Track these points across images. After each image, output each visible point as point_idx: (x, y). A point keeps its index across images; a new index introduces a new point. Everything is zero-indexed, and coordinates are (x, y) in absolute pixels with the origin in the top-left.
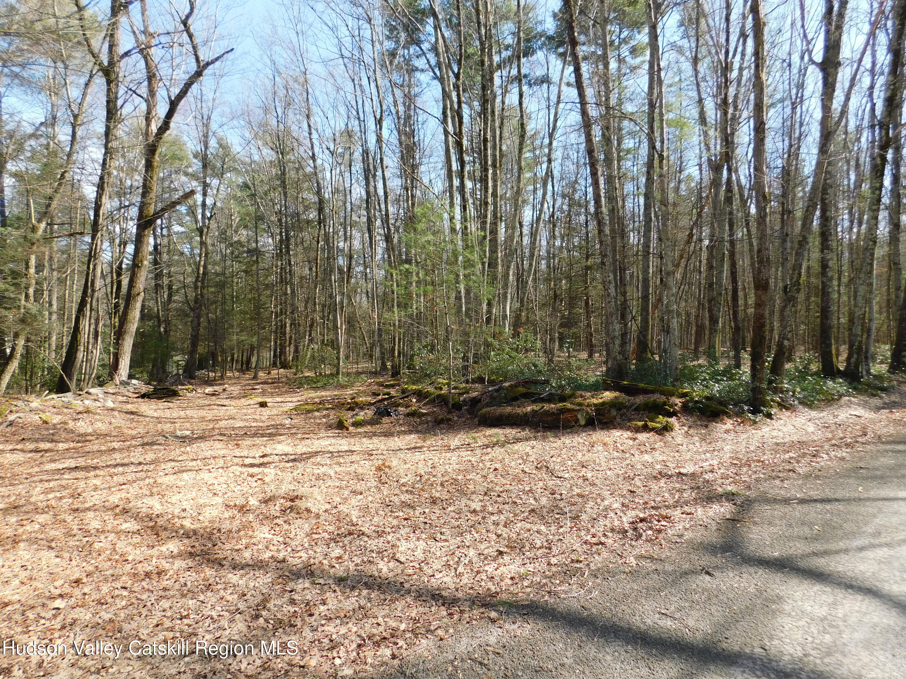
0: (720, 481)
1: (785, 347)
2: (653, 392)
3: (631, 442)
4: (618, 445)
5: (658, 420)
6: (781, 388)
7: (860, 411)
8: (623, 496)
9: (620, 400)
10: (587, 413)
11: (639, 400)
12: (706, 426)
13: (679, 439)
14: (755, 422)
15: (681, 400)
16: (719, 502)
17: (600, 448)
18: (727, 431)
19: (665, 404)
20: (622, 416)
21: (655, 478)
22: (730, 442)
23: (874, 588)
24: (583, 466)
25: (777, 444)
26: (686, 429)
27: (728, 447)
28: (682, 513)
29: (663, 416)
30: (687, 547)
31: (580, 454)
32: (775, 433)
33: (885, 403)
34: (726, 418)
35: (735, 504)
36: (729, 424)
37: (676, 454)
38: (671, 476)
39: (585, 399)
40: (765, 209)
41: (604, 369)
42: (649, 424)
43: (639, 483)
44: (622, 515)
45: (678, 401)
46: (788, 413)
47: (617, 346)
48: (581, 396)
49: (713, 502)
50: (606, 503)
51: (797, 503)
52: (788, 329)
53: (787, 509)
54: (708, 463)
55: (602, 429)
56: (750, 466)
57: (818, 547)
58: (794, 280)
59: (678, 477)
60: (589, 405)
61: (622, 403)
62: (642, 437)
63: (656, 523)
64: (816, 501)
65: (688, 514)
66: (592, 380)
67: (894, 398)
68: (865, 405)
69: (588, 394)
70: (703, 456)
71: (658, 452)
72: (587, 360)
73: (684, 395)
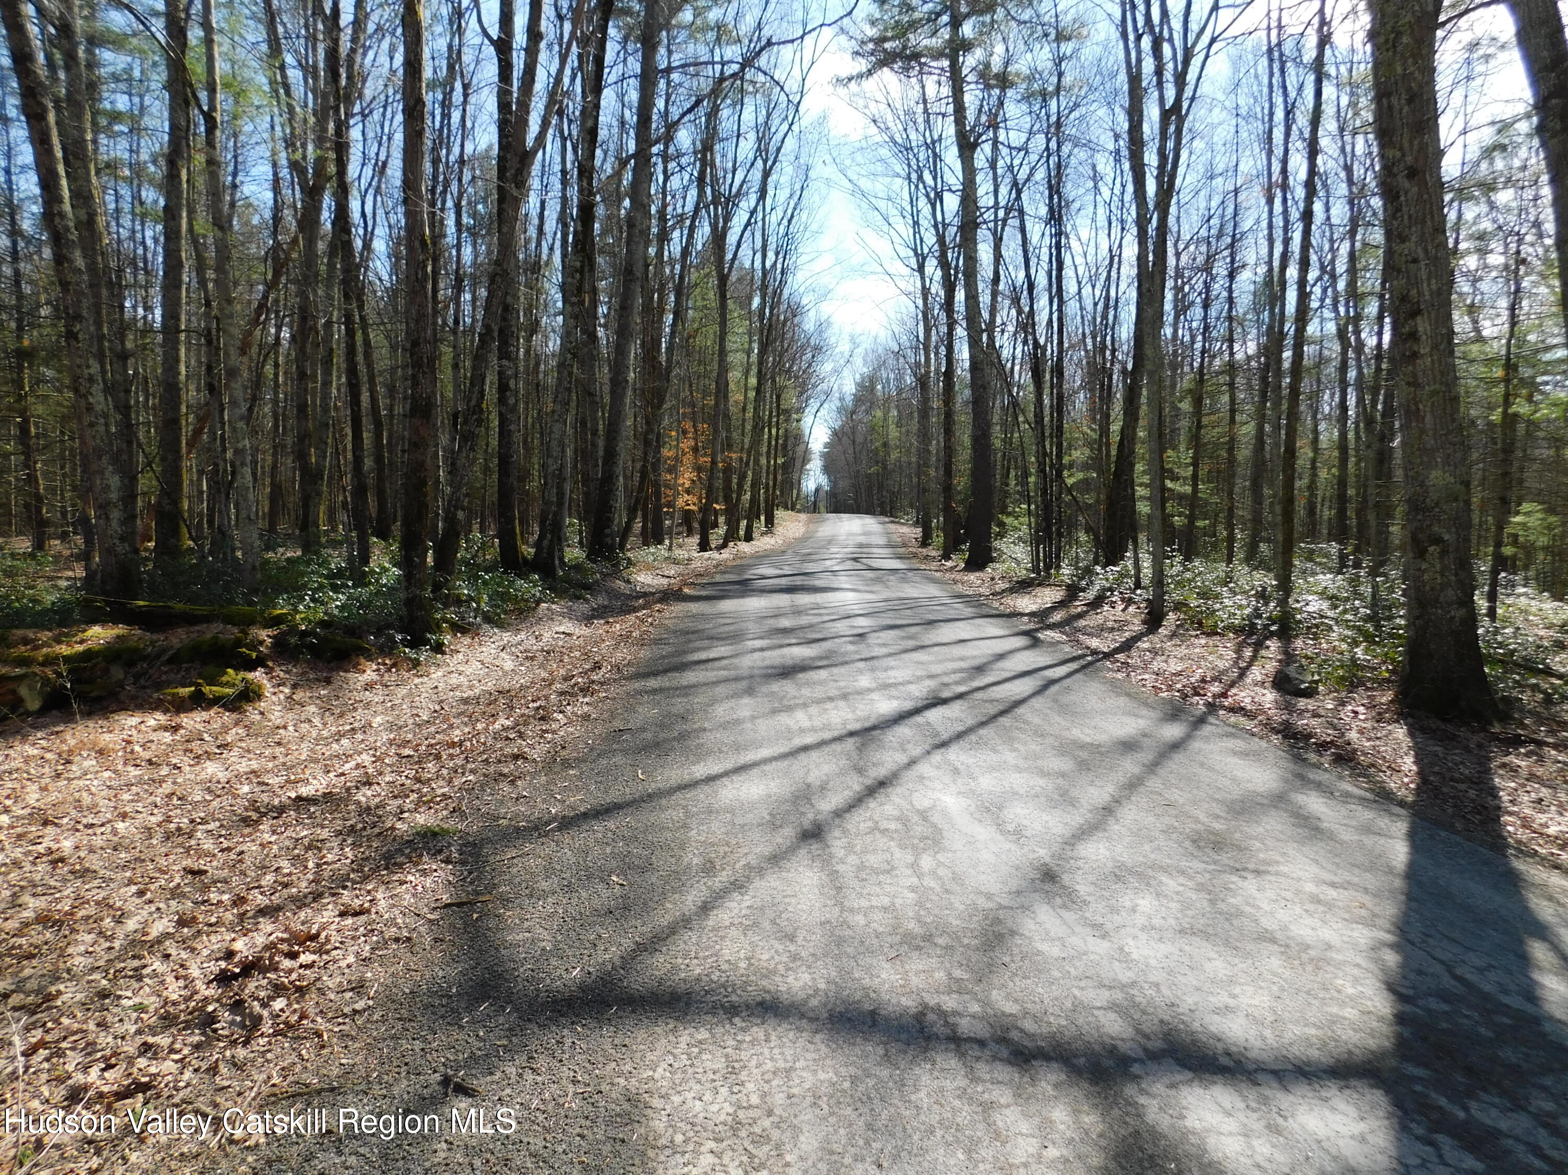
0: (392, 806)
1: (459, 521)
2: (207, 619)
3: (167, 737)
4: (137, 748)
5: (225, 679)
6: (458, 596)
7: (567, 626)
8: (176, 893)
9: (132, 644)
10: (46, 681)
11: (179, 638)
12: (328, 681)
13: (276, 717)
14: (416, 664)
15: (270, 632)
16: (416, 864)
17: (90, 763)
18: (369, 687)
19: (238, 643)
20: (137, 677)
21: (246, 821)
22: (380, 708)
23: (768, 997)
24: (46, 823)
25: (465, 701)
26: (287, 691)
27: (379, 719)
28: (342, 914)
29: (237, 669)
30: (383, 1018)
31: (33, 788)
32: (454, 680)
33: (593, 609)
34: (362, 660)
35: (447, 861)
36: (370, 673)
37: (279, 750)
38: (281, 810)
39: (37, 648)
40: (425, 267)
41: (80, 572)
42: (206, 689)
43: (208, 845)
44: (184, 955)
45: (265, 635)
46: (467, 640)
47: (115, 523)
48: (26, 641)
49: (400, 865)
50: (131, 924)
51: (559, 829)
52: (464, 490)
53: (549, 847)
54: (352, 764)
55: (89, 714)
56: (438, 757)
57: (639, 929)
58: (473, 403)
59: (297, 810)
60: (50, 661)
61: (136, 650)
62: (193, 721)
63: (287, 963)
64: (585, 816)
65: (356, 914)
66: (50, 598)
67: (602, 600)
68: (569, 615)
69: (45, 635)
70: (335, 746)
71: (236, 752)
72: (32, 556)
73: (276, 621)
